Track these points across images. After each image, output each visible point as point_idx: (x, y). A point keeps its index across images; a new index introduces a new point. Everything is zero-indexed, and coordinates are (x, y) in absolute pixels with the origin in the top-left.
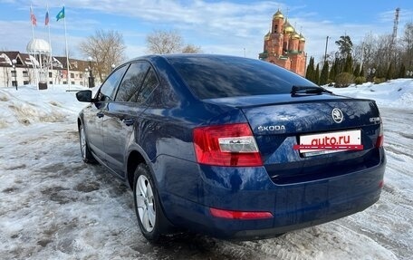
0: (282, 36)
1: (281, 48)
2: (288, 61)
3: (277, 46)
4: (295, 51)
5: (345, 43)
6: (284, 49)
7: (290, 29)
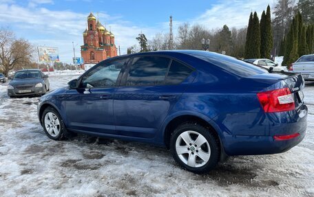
0: (97, 33)
1: (97, 42)
2: (104, 51)
3: (94, 40)
4: (109, 44)
5: (142, 39)
6: (100, 43)
7: (102, 28)
